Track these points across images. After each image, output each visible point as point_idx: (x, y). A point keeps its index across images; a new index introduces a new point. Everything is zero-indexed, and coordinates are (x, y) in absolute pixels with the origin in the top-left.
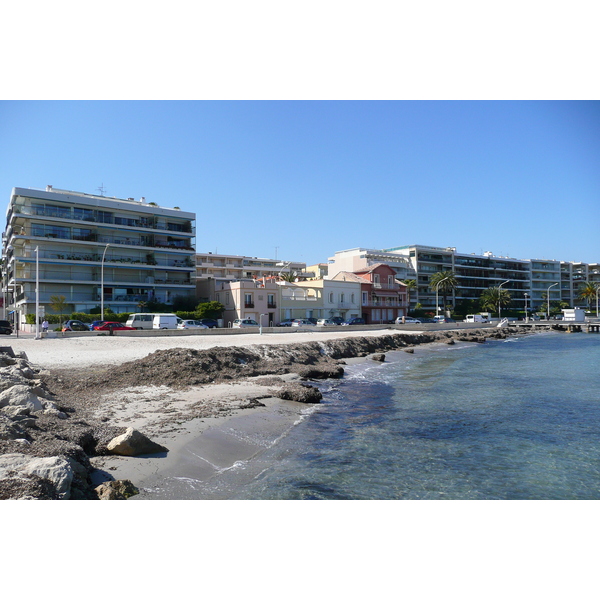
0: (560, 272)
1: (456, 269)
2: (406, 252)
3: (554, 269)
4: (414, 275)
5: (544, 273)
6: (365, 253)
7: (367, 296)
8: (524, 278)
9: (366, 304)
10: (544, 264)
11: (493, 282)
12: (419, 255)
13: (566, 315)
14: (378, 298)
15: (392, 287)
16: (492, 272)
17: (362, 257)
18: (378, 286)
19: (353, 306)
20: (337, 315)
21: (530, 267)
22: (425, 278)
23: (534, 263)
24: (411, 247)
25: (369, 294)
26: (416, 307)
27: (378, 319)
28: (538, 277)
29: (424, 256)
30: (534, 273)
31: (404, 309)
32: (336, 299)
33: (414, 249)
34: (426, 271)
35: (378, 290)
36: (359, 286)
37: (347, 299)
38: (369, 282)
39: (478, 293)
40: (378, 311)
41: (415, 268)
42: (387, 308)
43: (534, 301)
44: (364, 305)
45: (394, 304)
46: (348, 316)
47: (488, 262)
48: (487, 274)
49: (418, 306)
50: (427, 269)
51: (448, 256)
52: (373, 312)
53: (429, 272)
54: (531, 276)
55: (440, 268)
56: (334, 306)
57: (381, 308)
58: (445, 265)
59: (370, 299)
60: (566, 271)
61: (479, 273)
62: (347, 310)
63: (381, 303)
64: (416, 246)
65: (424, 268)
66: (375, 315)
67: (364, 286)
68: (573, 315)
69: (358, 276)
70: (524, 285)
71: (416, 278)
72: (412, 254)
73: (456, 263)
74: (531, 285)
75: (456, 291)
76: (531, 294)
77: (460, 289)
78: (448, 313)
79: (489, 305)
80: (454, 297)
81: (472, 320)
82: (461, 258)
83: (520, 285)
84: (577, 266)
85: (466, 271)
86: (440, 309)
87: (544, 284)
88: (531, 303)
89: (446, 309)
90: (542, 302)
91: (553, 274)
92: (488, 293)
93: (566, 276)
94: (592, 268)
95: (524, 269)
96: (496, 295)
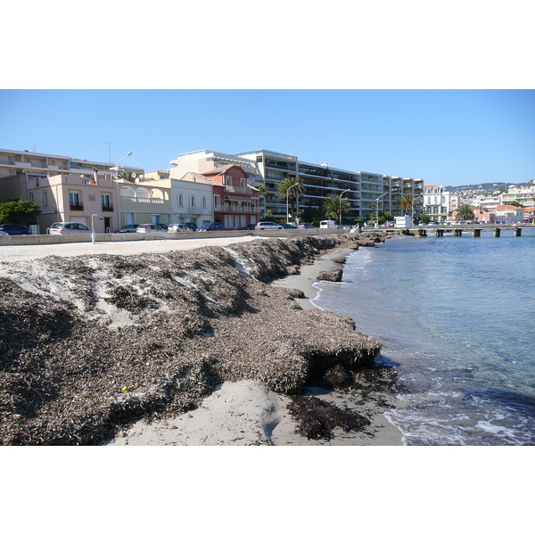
0: (382, 184)
1: (301, 177)
2: (253, 157)
3: (377, 181)
4: (262, 181)
5: (370, 185)
6: (211, 155)
7: (219, 201)
8: (355, 189)
9: (219, 209)
10: (370, 176)
11: (330, 191)
12: (266, 160)
13: (397, 222)
14: (230, 202)
15: (244, 191)
16: (330, 182)
17: (208, 159)
18: (230, 189)
19: (205, 212)
20: (188, 221)
21: (360, 178)
22: (272, 186)
23: (363, 175)
24: (257, 152)
25: (222, 198)
26: (266, 214)
27: (231, 226)
28: (366, 189)
29: (272, 162)
30: (363, 184)
31: (256, 215)
32: (186, 202)
33: (261, 154)
34: (272, 178)
35: (231, 194)
36: (210, 189)
37: (198, 203)
38: (221, 185)
39: (320, 202)
40: (231, 217)
41: (263, 174)
42: (240, 214)
43: (363, 211)
44: (216, 210)
45: (247, 209)
46: (199, 223)
47: (326, 172)
48: (326, 183)
49: (268, 213)
50: (273, 175)
51: (293, 164)
52: (226, 216)
53: (275, 179)
54: (360, 187)
55: (285, 175)
56: (184, 211)
57: (234, 214)
58: (290, 172)
59: (222, 204)
60: (387, 184)
61: (318, 182)
62: (199, 215)
63: (234, 208)
64: (263, 151)
65: (270, 175)
66: (228, 221)
67: (215, 188)
68: (404, 222)
69: (208, 178)
70: (355, 195)
71: (263, 185)
72: (259, 160)
73: (300, 171)
74: (360, 196)
75: (300, 200)
76: (360, 204)
77: (303, 198)
78: (297, 220)
79: (332, 213)
80: (297, 205)
81: (326, 226)
82: (303, 166)
83: (351, 196)
84: (395, 180)
85: (308, 180)
86: (290, 216)
87: (370, 194)
88: (360, 213)
89: (294, 216)
90: (368, 211)
91: (377, 186)
92: (330, 201)
93: (386, 188)
94: (406, 182)
95: (355, 181)
96: (337, 203)
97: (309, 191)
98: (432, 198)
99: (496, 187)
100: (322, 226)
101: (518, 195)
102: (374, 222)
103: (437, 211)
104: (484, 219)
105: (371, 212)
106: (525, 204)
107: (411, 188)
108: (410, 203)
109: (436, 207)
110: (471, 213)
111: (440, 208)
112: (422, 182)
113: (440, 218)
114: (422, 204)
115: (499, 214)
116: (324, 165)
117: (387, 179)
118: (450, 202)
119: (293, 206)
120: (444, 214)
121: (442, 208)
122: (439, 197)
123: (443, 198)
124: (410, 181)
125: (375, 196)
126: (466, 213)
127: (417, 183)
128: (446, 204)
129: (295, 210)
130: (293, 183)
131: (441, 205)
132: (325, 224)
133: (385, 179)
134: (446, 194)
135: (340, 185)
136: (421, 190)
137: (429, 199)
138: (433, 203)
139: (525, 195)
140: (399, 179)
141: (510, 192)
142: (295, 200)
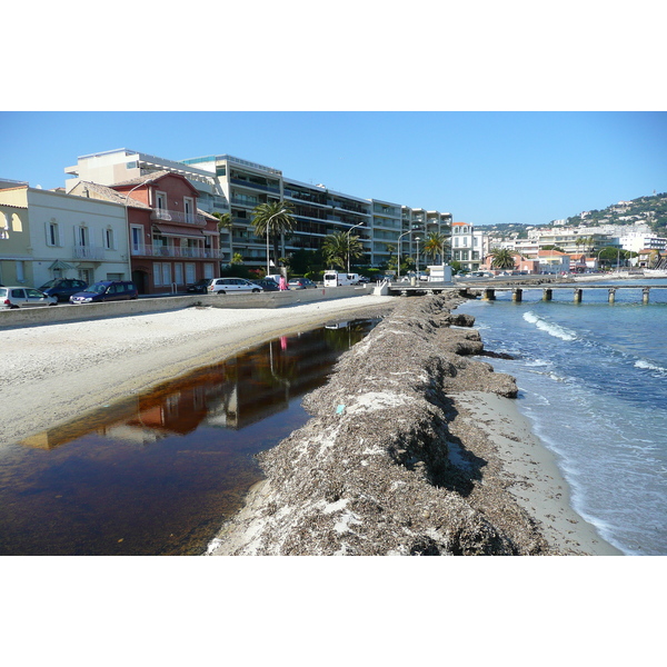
0: (401, 218)
1: (287, 203)
2: (211, 167)
3: (394, 214)
4: (225, 207)
5: (384, 219)
6: (135, 158)
7: (142, 236)
8: (365, 224)
9: (141, 251)
10: (385, 207)
11: (331, 226)
12: (232, 173)
13: (432, 274)
14: (164, 239)
15: (192, 220)
16: (330, 212)
17: (130, 165)
18: (163, 214)
19: (109, 256)
20: (72, 274)
21: (371, 209)
22: (242, 215)
23: (376, 204)
24: (217, 159)
25: (147, 230)
26: (232, 261)
27: (167, 282)
28: (379, 224)
29: (239, 176)
30: (375, 218)
31: (214, 262)
32: (67, 237)
33: (223, 163)
34: (242, 202)
35: (166, 224)
36: (124, 213)
37: (96, 239)
38: (145, 206)
39: (316, 242)
40: (166, 268)
41: (226, 194)
42: (184, 261)
43: (375, 256)
44: (135, 253)
45: (197, 252)
46: (100, 275)
47: (324, 197)
48: (325, 214)
49: (236, 259)
50: (244, 198)
51: (276, 182)
52: (156, 267)
53: (247, 203)
54: (371, 221)
55: (263, 198)
56: (63, 253)
57: (173, 261)
58: (271, 194)
59: (148, 241)
60: (406, 218)
61: (314, 212)
62: (97, 263)
63: (172, 250)
64: (227, 157)
65: (239, 197)
66: (161, 275)
67: (133, 212)
68: (442, 274)
69: (121, 194)
70: (364, 233)
71: (227, 213)
72: (220, 172)
73: (285, 194)
74: (371, 234)
75: (286, 238)
76: (371, 246)
77: (292, 235)
78: (284, 270)
79: (336, 259)
80: (283, 246)
82: (292, 188)
83: (358, 232)
84: (416, 213)
85: (299, 209)
86: (272, 264)
87: (385, 232)
88: (372, 258)
89: (278, 265)
90: (382, 256)
91: (394, 220)
92: (333, 241)
93: (406, 224)
94: (430, 216)
95: (365, 212)
96: (344, 244)
97: (301, 225)
98: (461, 239)
99: (513, 229)
100: (326, 282)
101: (557, 238)
103: (466, 257)
104: (526, 268)
105: (389, 257)
106: (567, 249)
107: (436, 225)
108: (439, 246)
109: (465, 251)
110: (512, 260)
111: (470, 252)
112: (450, 216)
113: (470, 266)
114: (450, 248)
115: (544, 261)
116: (321, 186)
117: (406, 211)
118: (482, 244)
119: (276, 247)
120: (476, 261)
121: (473, 252)
122: (469, 238)
123: (474, 239)
124: (436, 215)
125: (391, 235)
126: (504, 260)
127: (444, 217)
128: (478, 248)
129: (279, 254)
130: (276, 210)
131: (472, 249)
132: (333, 278)
133: (404, 210)
134: (478, 234)
135: (344, 217)
136: (450, 228)
137: (457, 240)
138: (461, 245)
139: (566, 237)
140: (422, 212)
142: (279, 238)
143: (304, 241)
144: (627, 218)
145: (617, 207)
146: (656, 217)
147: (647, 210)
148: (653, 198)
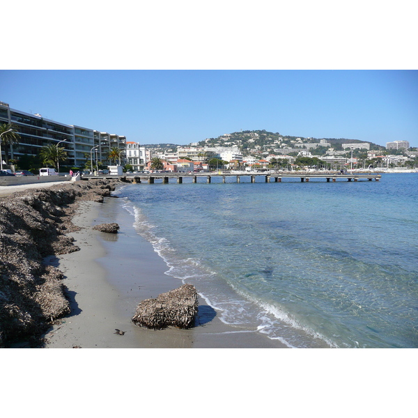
0: (93, 138)
1: (14, 125)
3: (89, 135)
5: (83, 138)
8: (70, 141)
10: (83, 130)
11: (46, 141)
13: (111, 170)
16: (45, 132)
21: (73, 131)
23: (76, 128)
28: (79, 141)
30: (76, 137)
39: (36, 151)
43: (77, 160)
47: (40, 122)
48: (41, 133)
51: (5, 111)
54: (74, 138)
58: (1, 119)
60: (97, 138)
61: (33, 131)
68: (116, 170)
70: (69, 146)
73: (12, 119)
74: (74, 146)
75: (15, 147)
76: (74, 154)
77: (18, 145)
78: (13, 167)
79: (49, 161)
80: (12, 152)
81: (46, 174)
82: (16, 115)
83: (66, 146)
84: (103, 135)
85: (22, 129)
86: (4, 163)
87: (83, 146)
88: (75, 162)
89: (9, 163)
90: (82, 160)
91: (89, 139)
92: (47, 150)
93: (97, 141)
94: (112, 137)
95: (69, 133)
96: (54, 152)
97: (23, 139)
98: (133, 152)
100: (41, 174)
101: (188, 153)
102: (89, 170)
103: (136, 162)
104: (170, 169)
105: (86, 161)
106: (193, 159)
107: (116, 143)
108: (118, 155)
109: (135, 159)
110: (162, 164)
111: (138, 160)
112: (124, 138)
113: (139, 168)
114: (125, 156)
115: (180, 165)
116: (38, 115)
117: (96, 134)
118: (145, 155)
119: (7, 153)
120: (142, 165)
121: (140, 160)
122: (137, 151)
123: (140, 152)
124: (116, 137)
125: (87, 148)
126: (157, 164)
127: (121, 139)
128: (143, 157)
129: (10, 157)
130: (6, 129)
131: (139, 157)
132: (45, 171)
133: (95, 133)
134: (142, 149)
135: (55, 136)
136: (124, 145)
137: (130, 152)
138: (133, 155)
139: (193, 153)
140: (107, 135)
141: (179, 150)
142: (9, 147)
143: (27, 150)
144: (228, 143)
145: (223, 137)
146: (242, 143)
147: (238, 139)
148: (240, 133)
